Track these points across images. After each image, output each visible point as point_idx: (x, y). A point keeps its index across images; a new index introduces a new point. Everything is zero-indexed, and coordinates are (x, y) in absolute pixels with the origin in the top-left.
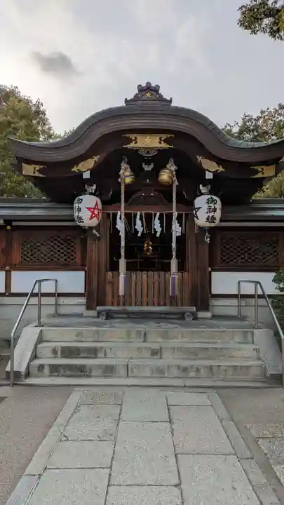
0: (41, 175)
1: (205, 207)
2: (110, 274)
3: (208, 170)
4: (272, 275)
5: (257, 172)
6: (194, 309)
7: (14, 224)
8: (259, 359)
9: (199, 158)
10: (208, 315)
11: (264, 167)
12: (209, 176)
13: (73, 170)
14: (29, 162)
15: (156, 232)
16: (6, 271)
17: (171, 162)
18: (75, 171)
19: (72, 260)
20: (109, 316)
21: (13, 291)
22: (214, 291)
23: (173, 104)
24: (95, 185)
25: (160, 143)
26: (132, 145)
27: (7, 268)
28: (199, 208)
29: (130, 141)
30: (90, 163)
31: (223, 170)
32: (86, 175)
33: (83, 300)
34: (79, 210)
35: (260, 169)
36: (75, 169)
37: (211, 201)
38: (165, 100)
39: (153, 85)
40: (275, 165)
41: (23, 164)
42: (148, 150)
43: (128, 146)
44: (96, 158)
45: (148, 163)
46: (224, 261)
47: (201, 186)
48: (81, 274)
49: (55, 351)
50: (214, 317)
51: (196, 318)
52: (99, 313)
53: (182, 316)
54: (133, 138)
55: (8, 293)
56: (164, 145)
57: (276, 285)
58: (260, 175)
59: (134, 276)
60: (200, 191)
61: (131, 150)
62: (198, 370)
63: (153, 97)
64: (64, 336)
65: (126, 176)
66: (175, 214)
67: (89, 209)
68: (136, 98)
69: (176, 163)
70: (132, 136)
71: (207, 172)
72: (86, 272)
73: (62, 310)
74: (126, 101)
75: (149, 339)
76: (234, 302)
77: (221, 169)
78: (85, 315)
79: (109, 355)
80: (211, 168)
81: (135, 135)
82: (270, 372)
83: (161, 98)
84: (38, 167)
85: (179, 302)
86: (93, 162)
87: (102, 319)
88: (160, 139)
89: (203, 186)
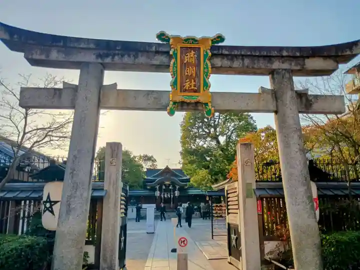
3: (177, 187)
7: (143, 196)
9: (176, 185)
15: (169, 197)
19: (153, 202)
24: (159, 189)
26: (165, 183)
28: (176, 193)
30: (158, 186)
33: (156, 209)
37: (178, 192)
56: (170, 183)
60: (176, 190)
66: (172, 194)
69: (172, 186)
72: (156, 204)
85: (173, 209)
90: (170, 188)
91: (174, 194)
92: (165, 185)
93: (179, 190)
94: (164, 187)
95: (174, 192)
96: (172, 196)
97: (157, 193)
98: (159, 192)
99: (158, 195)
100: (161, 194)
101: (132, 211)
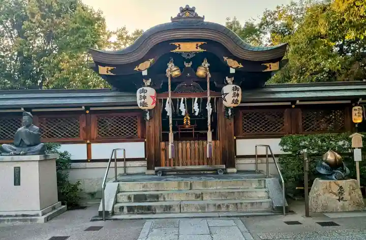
0: (112, 74)
1: (231, 93)
2: (163, 144)
3: (231, 67)
4: (279, 140)
5: (266, 67)
6: (224, 166)
7: (91, 109)
8: (269, 198)
9: (225, 58)
10: (235, 170)
11: (271, 64)
12: (232, 71)
13: (135, 69)
14: (104, 65)
15: (195, 112)
16: (88, 144)
17: (205, 61)
18: (136, 70)
19: (135, 134)
20: (164, 173)
21: (93, 158)
22: (238, 153)
23: (205, 21)
24: (150, 79)
25: (197, 48)
26: (177, 50)
27: (88, 141)
28: (226, 94)
29: (175, 47)
30: (147, 64)
31: (242, 66)
32: (145, 73)
33: (145, 163)
35: (268, 65)
36: (136, 69)
37: (235, 89)
38: (200, 17)
39: (191, 7)
40: (278, 63)
41: (99, 66)
42: (188, 54)
43: (174, 51)
44: (151, 60)
45: (188, 61)
46: (246, 131)
47: (227, 77)
48: (142, 144)
49: (129, 198)
50: (238, 172)
51: (226, 173)
52: (157, 172)
53: (215, 172)
54: (178, 45)
55: (89, 160)
56: (200, 50)
57: (281, 147)
58: (268, 70)
59: (180, 144)
60: (226, 81)
61: (176, 54)
62: (228, 206)
63: (191, 16)
64: (136, 188)
66: (209, 99)
67: (152, 97)
68: (179, 17)
69: (209, 62)
70: (177, 44)
71: (231, 68)
72: (145, 142)
73: (129, 171)
74: (172, 19)
75: (194, 188)
76: (253, 161)
77: (241, 66)
78: (146, 173)
79: (167, 199)
80: (233, 66)
81: (179, 43)
82: (275, 205)
83: (196, 17)
84: (110, 68)
85: (214, 162)
86: (149, 64)
87: (159, 176)
88: (197, 45)
89: (229, 78)
90: (201, 72)
91: (218, 101)
92: (179, 60)
93: (239, 78)
94: (173, 71)
95: (217, 89)
96: (209, 108)
97: (146, 97)
98: (151, 92)
99: (150, 104)
100: (161, 102)
101: (17, 182)
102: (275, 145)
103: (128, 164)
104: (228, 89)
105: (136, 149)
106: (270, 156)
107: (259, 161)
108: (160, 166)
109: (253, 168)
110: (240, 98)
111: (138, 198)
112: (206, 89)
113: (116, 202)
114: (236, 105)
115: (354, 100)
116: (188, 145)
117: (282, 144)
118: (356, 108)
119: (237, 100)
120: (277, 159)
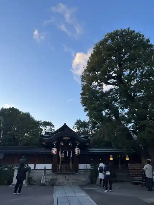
0: (46, 144)
1: (77, 151)
2: (58, 165)
5: (86, 144)
6: (75, 172)
7: (37, 154)
9: (76, 142)
10: (78, 173)
12: (77, 144)
13: (52, 143)
14: (44, 142)
20: (58, 174)
21: (36, 169)
22: (79, 168)
24: (56, 146)
26: (64, 139)
27: (35, 164)
30: (56, 142)
31: (80, 143)
32: (55, 144)
34: (53, 151)
37: (78, 149)
40: (89, 143)
42: (66, 139)
44: (57, 141)
47: (76, 146)
48: (51, 165)
49: (49, 180)
50: (79, 174)
51: (76, 174)
52: (55, 173)
53: (72, 174)
54: (64, 137)
55: (35, 169)
56: (69, 139)
59: (63, 165)
62: (75, 183)
64: (50, 177)
65: (62, 144)
66: (71, 152)
67: (55, 151)
72: (52, 164)
75: (66, 178)
76: (83, 171)
78: (52, 174)
79: (59, 181)
85: (72, 171)
88: (69, 137)
90: (69, 144)
91: (74, 152)
95: (73, 149)
96: (71, 155)
102: (89, 166)
103: (47, 171)
104: (76, 149)
105: (49, 166)
106: (87, 169)
107: (85, 171)
108: (56, 171)
109: (83, 173)
110: (79, 152)
111: (51, 180)
112: (70, 148)
113: (45, 181)
114: (78, 154)
115: (110, 153)
116: (65, 165)
117: (91, 165)
118: (111, 155)
119: (79, 153)
120: (89, 170)
